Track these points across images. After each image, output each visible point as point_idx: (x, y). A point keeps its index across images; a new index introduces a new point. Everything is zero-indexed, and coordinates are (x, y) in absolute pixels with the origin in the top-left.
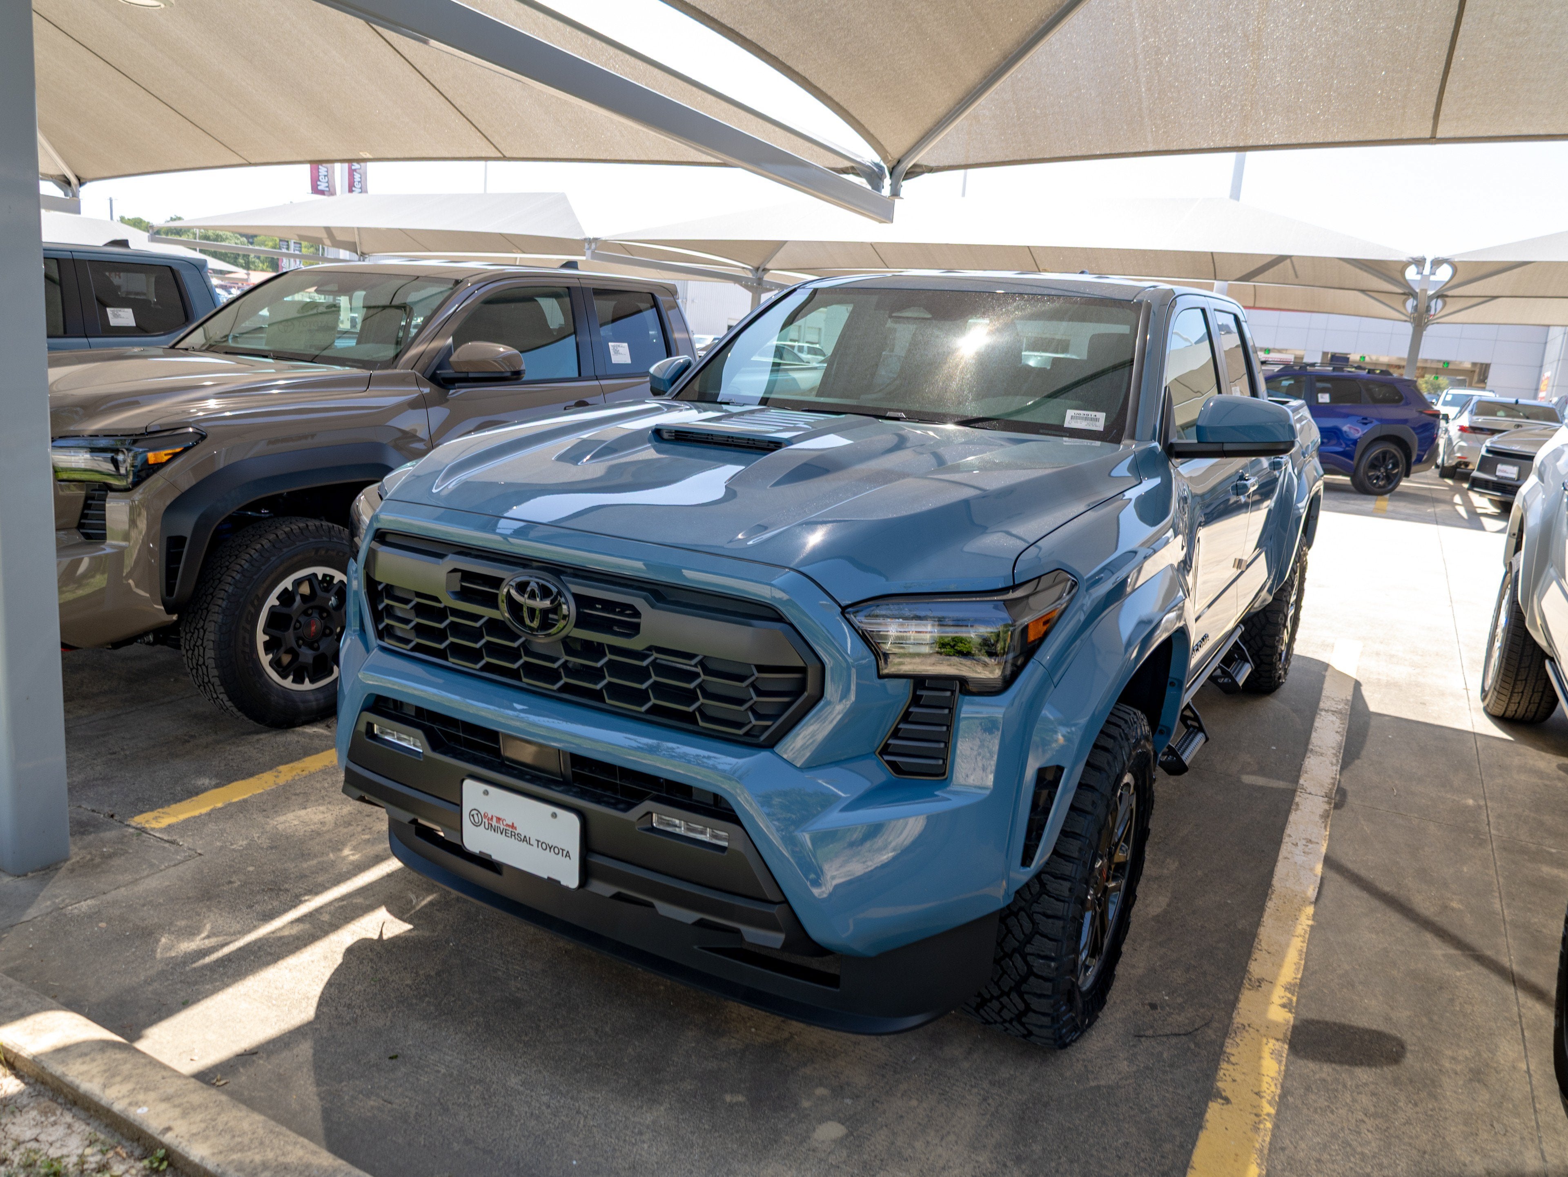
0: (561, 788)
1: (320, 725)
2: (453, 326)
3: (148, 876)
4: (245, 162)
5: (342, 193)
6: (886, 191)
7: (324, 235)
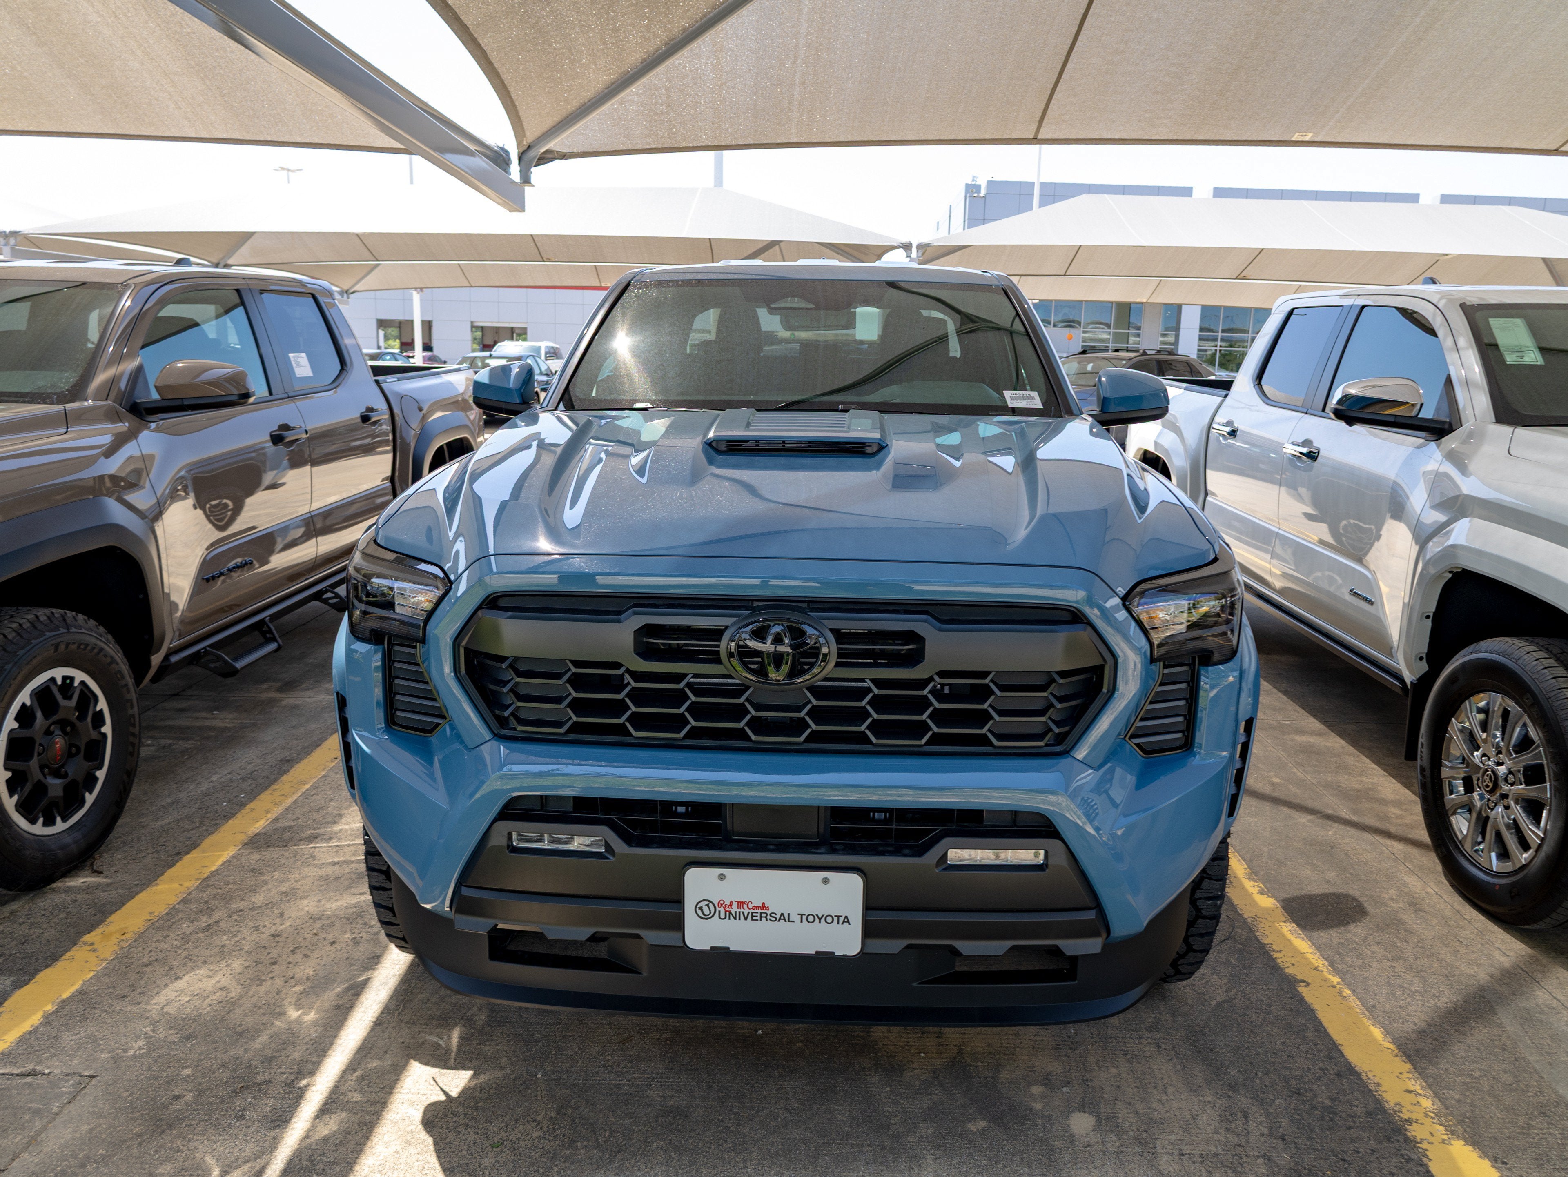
0: (823, 850)
1: (82, 873)
3: (44, 1128)
6: (514, 176)
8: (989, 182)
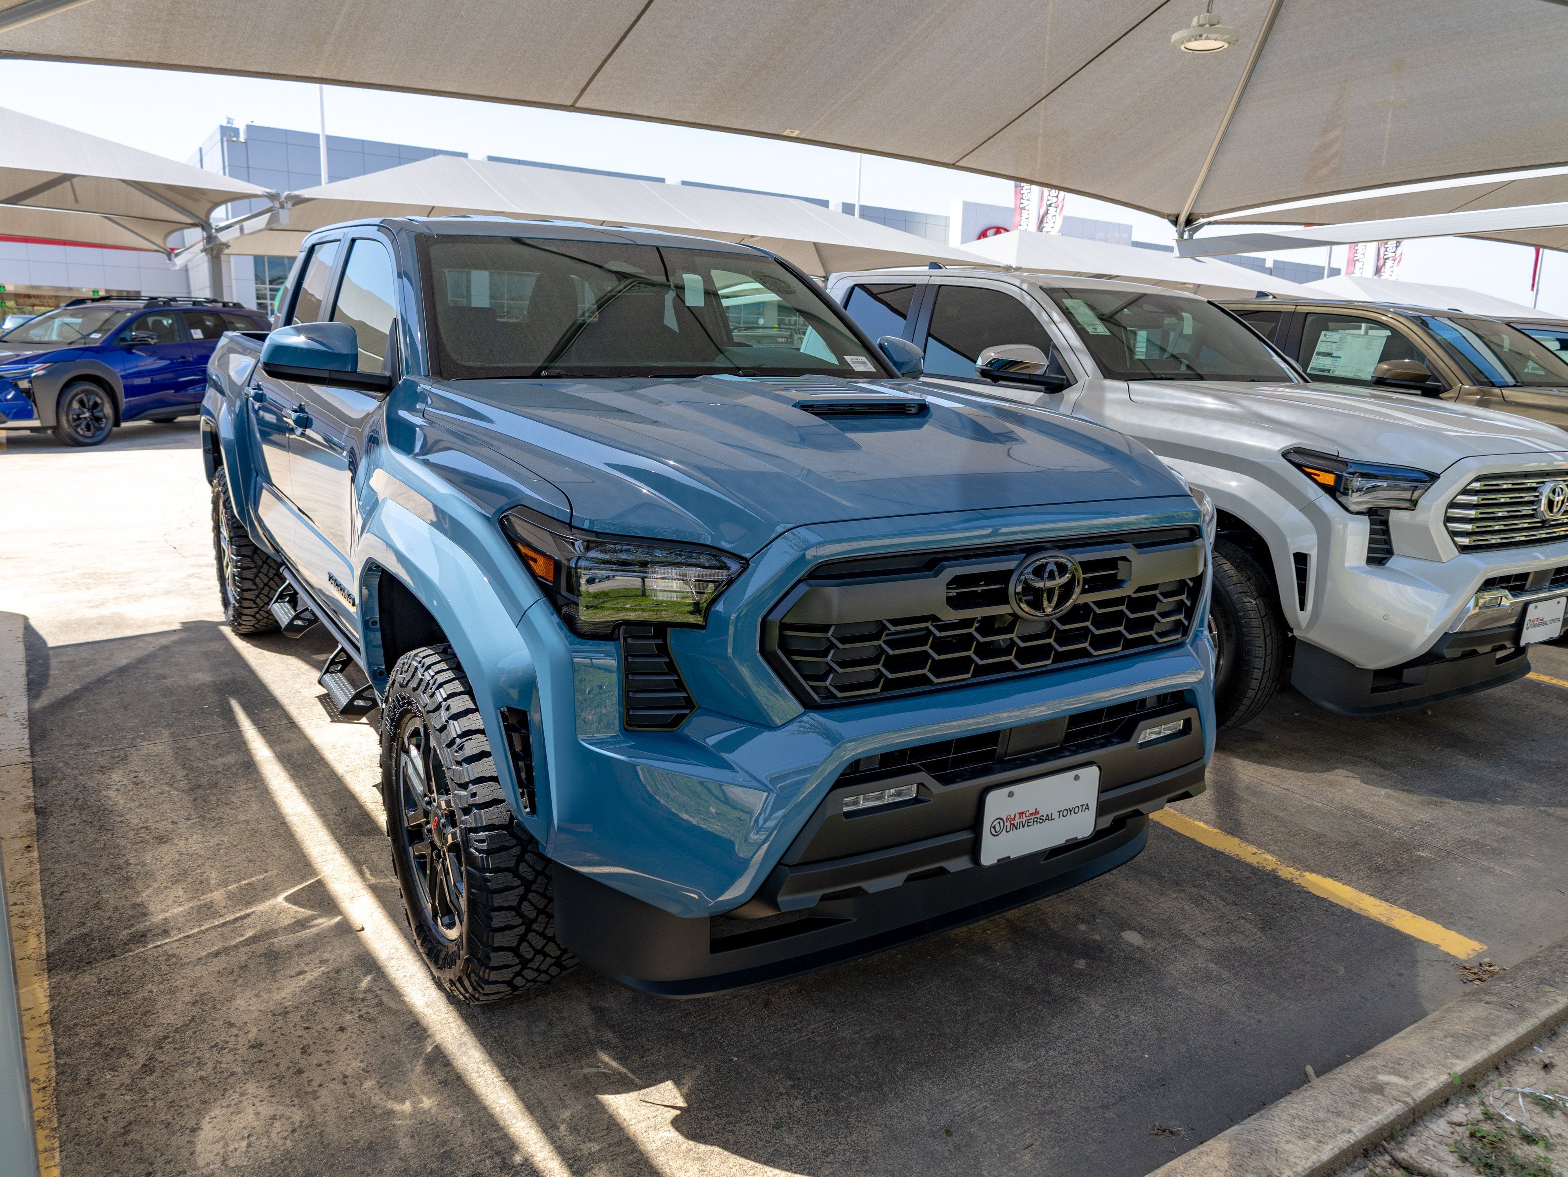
0: (1067, 753)
8: (248, 126)
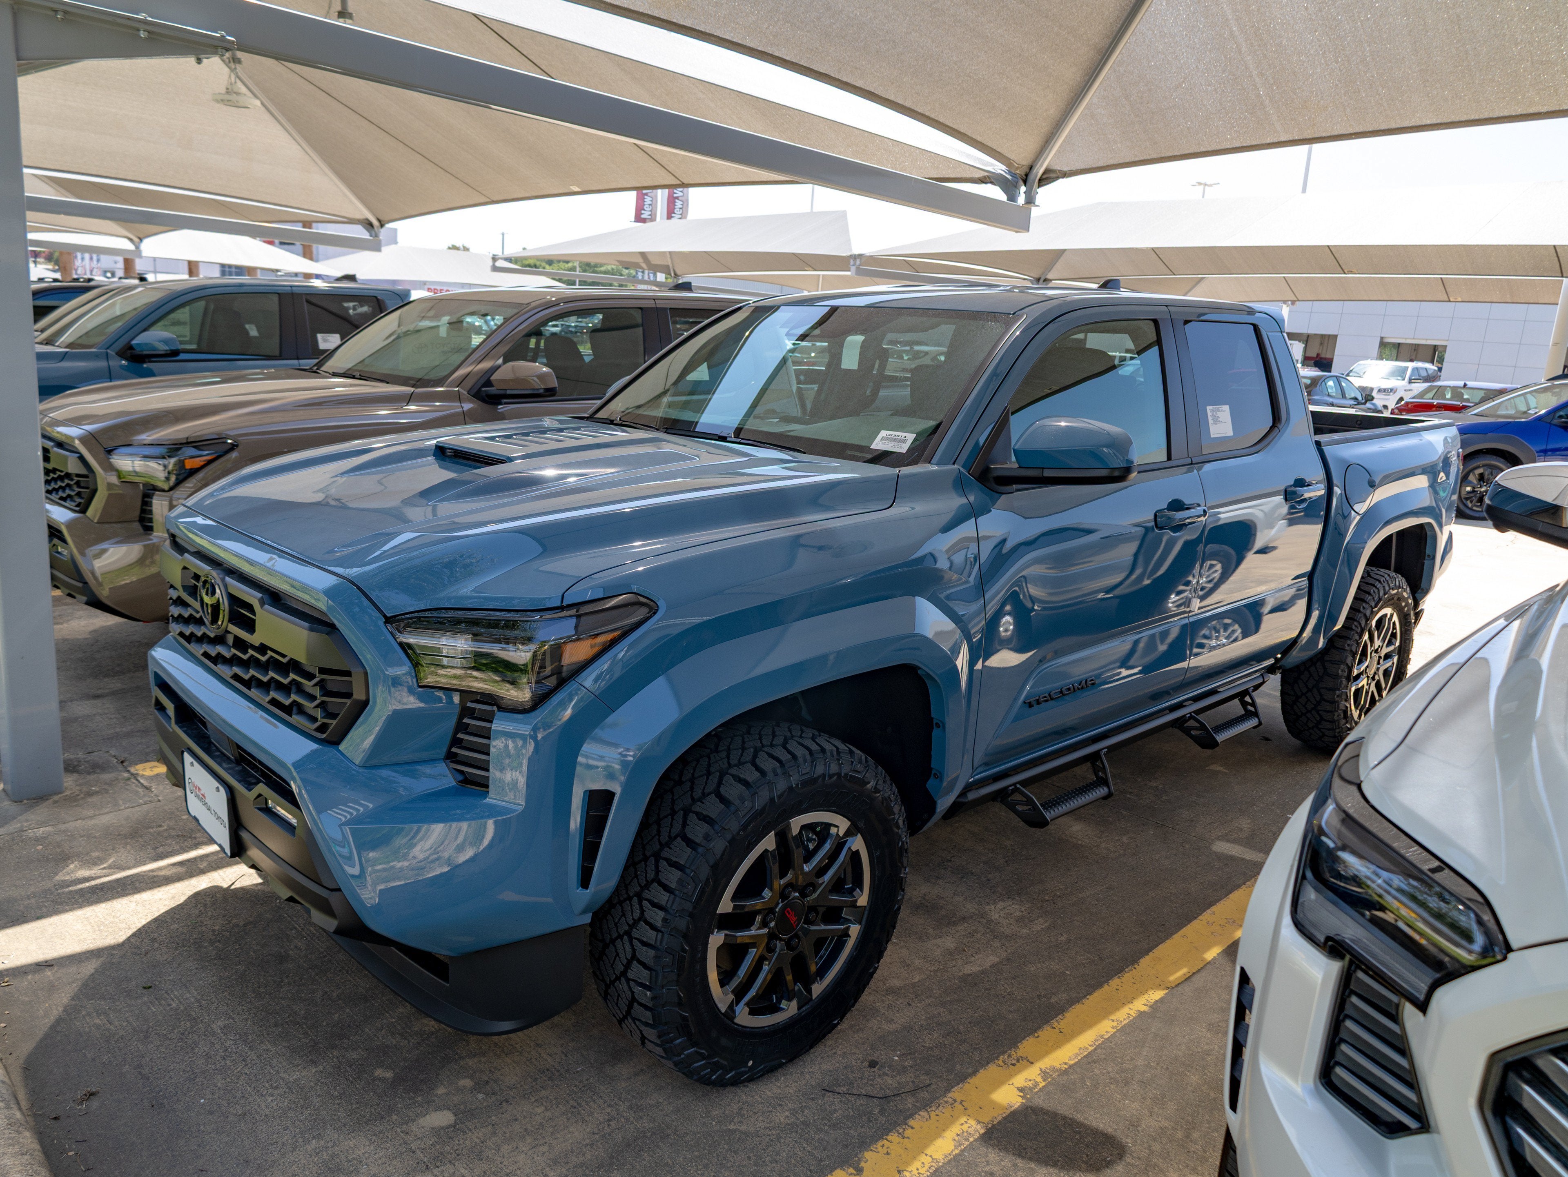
0: (228, 766)
2: (504, 349)
3: (106, 813)
4: (488, 200)
5: (661, 218)
6: (1021, 200)
7: (640, 260)
